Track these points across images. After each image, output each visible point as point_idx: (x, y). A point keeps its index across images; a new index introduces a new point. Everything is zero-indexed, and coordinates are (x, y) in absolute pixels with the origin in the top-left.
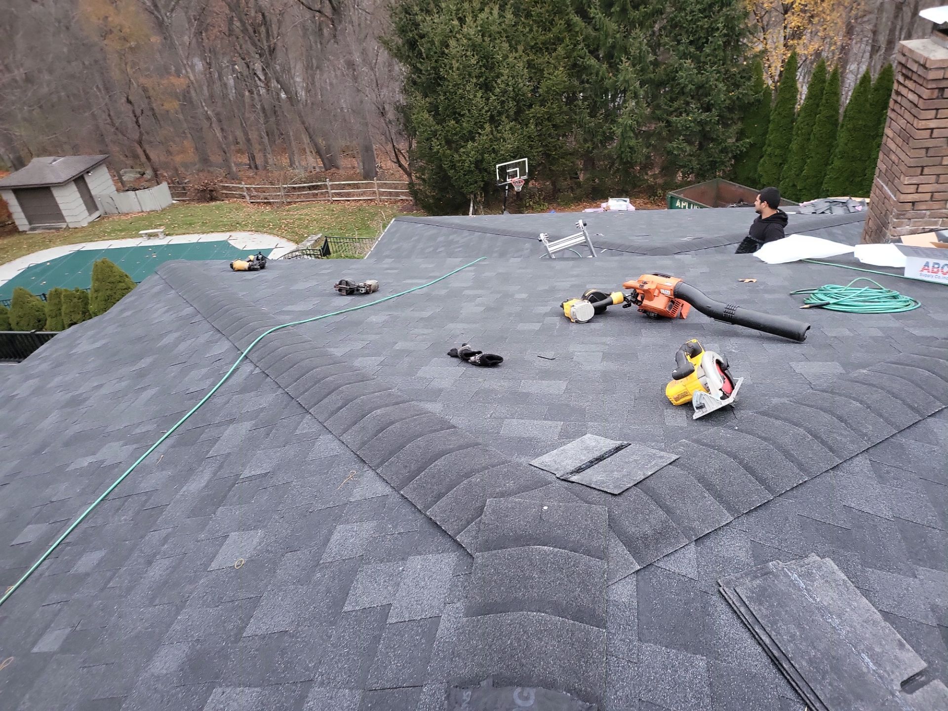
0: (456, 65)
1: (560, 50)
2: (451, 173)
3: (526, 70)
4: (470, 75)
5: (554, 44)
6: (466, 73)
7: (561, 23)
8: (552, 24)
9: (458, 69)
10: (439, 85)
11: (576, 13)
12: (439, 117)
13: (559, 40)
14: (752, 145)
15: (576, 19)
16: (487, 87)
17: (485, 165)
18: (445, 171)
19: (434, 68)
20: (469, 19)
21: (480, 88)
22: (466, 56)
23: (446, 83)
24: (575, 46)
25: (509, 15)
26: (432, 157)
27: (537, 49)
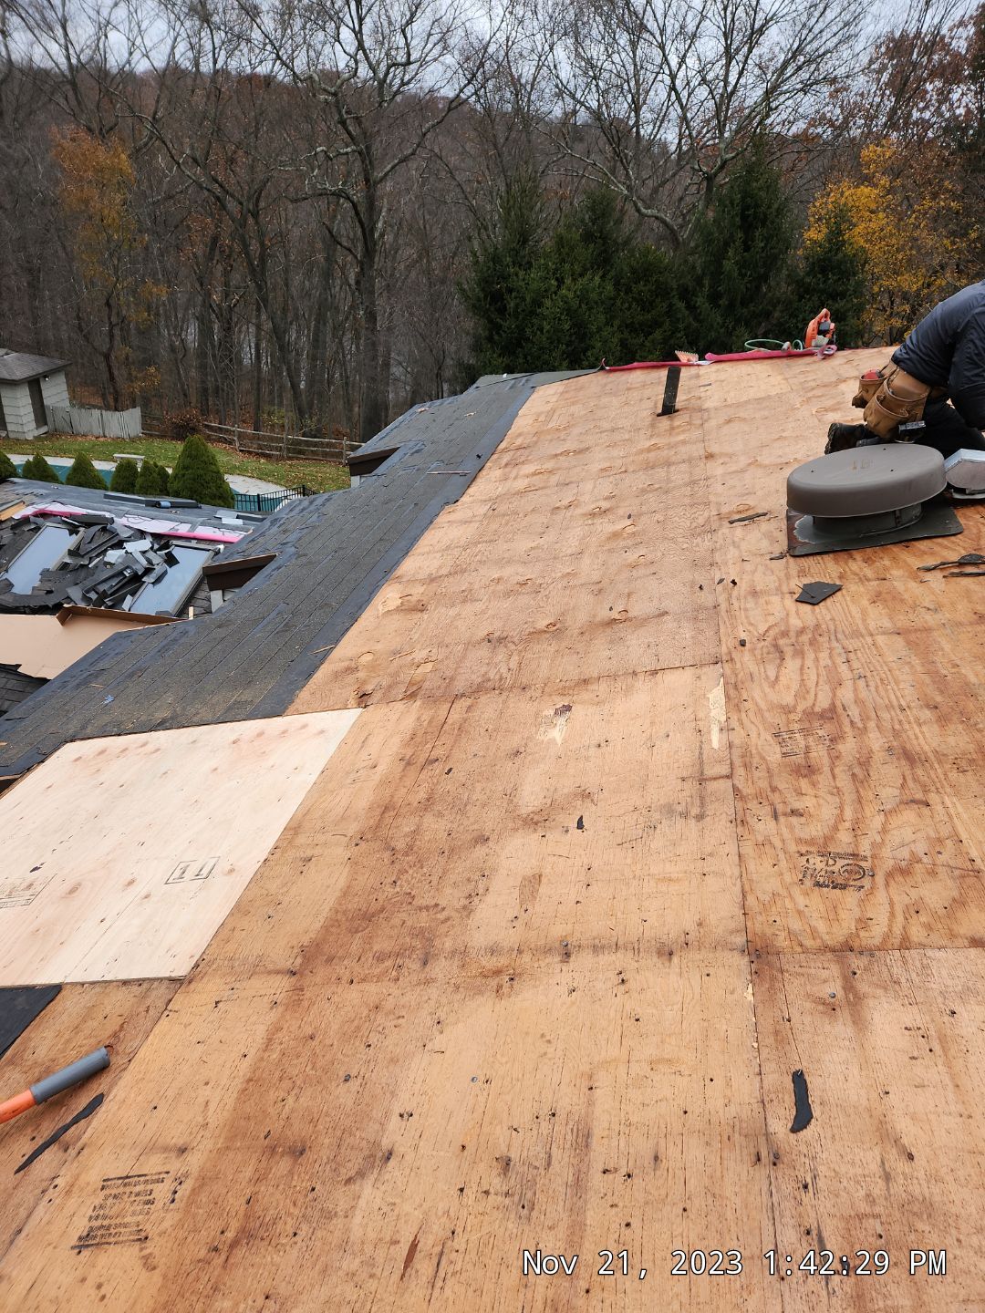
4: (559, 340)
6: (555, 338)
8: (651, 305)
11: (680, 298)
19: (518, 326)
23: (530, 346)
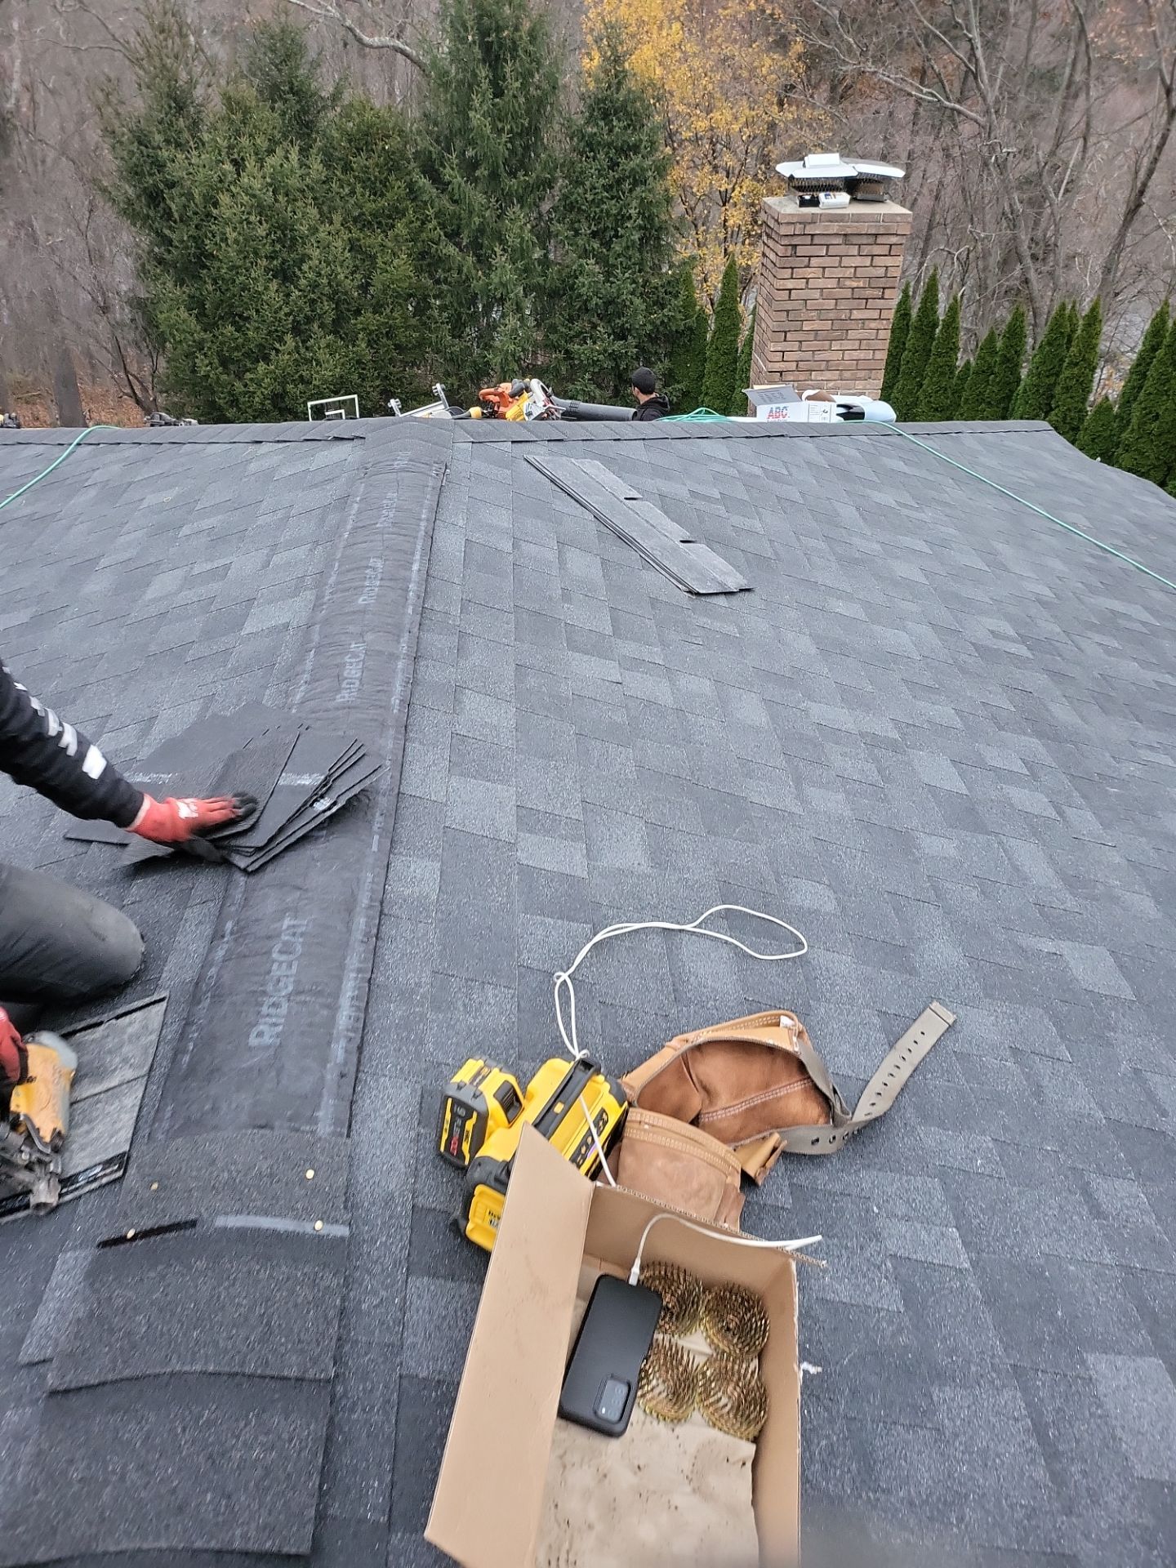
0: (232, 235)
1: (400, 227)
3: (348, 255)
4: (256, 253)
5: (390, 217)
6: (249, 250)
7: (399, 187)
8: (385, 186)
9: (236, 241)
10: (204, 266)
11: (423, 172)
12: (206, 320)
13: (397, 212)
15: (424, 182)
16: (285, 275)
19: (194, 239)
20: (251, 164)
21: (275, 276)
22: (249, 223)
23: (217, 264)
24: (423, 223)
25: (316, 166)
26: (197, 385)
27: (363, 222)
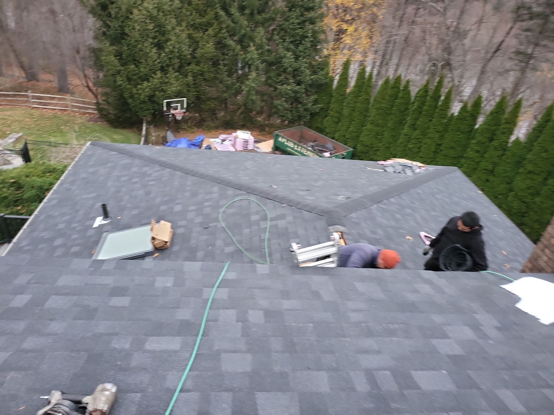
1: (211, 31)
2: (130, 101)
3: (187, 40)
4: (147, 35)
6: (144, 34)
8: (205, 13)
9: (139, 30)
10: (123, 39)
11: (221, 9)
12: (123, 61)
14: (322, 109)
15: (222, 13)
16: (159, 46)
17: (155, 99)
18: (125, 99)
19: (120, 26)
21: (155, 46)
22: (146, 23)
23: (129, 39)
24: (220, 30)
26: (116, 87)
